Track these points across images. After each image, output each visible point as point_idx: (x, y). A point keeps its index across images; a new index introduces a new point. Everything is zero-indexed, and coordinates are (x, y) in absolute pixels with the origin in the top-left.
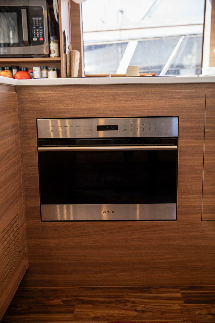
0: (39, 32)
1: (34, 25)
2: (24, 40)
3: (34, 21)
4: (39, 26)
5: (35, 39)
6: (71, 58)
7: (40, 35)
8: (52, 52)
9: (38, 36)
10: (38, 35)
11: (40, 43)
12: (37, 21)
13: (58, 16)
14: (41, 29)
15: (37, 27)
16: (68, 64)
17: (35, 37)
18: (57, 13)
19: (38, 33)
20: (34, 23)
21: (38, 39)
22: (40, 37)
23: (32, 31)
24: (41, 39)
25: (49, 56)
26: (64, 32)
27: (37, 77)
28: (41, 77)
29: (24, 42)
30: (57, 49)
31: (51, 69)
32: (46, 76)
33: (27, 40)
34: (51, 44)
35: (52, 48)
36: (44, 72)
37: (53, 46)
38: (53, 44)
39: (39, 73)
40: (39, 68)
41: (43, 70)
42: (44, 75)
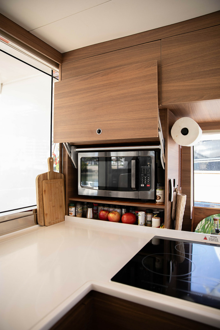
0: (147, 179)
1: (143, 173)
3: (143, 169)
4: (147, 174)
5: (142, 185)
6: (177, 202)
7: (147, 182)
8: (158, 198)
9: (145, 183)
10: (145, 181)
11: (147, 189)
12: (145, 169)
14: (148, 176)
15: (145, 175)
16: (173, 208)
17: (142, 183)
18: (164, 163)
19: (145, 179)
20: (143, 171)
21: (145, 185)
22: (147, 183)
23: (140, 178)
24: (148, 185)
25: (153, 201)
26: (170, 181)
27: (141, 223)
28: (145, 221)
29: (132, 188)
30: (163, 195)
31: (156, 214)
32: (150, 220)
33: (135, 187)
34: (158, 191)
35: (158, 194)
36: (149, 216)
37: (159, 192)
38: (159, 191)
39: (144, 218)
40: (143, 213)
41: (148, 214)
42: (149, 219)
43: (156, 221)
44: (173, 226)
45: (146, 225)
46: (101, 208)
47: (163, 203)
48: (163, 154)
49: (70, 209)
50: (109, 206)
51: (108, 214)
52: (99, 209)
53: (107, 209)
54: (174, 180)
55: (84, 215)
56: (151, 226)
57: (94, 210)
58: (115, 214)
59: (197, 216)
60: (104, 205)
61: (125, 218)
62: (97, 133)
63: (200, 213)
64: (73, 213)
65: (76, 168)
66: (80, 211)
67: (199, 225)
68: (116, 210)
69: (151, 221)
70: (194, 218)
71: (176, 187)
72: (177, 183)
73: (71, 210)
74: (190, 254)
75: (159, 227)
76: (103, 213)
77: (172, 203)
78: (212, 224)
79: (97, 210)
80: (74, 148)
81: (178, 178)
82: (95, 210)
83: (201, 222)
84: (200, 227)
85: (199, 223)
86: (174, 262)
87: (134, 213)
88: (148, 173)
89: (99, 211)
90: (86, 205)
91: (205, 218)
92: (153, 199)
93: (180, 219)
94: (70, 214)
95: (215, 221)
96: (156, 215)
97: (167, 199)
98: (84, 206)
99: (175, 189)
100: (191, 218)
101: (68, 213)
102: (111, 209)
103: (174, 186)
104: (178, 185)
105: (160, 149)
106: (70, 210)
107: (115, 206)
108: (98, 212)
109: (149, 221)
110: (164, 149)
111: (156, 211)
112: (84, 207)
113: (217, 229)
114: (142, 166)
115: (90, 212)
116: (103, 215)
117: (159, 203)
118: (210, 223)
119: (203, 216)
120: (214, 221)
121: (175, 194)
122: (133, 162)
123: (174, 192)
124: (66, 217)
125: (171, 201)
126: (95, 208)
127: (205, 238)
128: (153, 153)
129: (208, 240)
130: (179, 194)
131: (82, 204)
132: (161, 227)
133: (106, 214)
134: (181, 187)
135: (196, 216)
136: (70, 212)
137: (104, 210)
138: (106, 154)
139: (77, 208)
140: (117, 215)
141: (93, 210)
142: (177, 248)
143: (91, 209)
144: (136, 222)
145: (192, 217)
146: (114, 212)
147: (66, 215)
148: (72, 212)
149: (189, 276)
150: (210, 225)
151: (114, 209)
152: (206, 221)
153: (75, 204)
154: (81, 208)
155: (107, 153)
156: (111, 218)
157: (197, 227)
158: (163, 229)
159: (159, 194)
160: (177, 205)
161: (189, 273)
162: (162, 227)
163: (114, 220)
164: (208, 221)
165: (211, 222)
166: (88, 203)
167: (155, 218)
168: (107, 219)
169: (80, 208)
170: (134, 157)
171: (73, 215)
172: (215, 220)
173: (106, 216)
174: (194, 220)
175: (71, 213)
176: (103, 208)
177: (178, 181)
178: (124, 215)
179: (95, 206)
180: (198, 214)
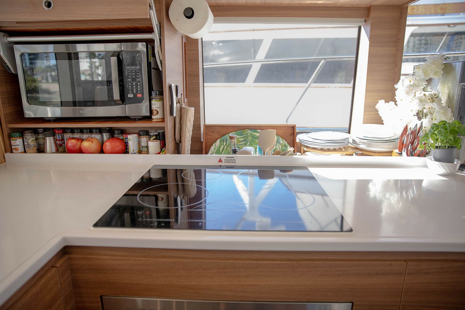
0: (137, 85)
1: (129, 77)
2: (115, 99)
3: (129, 71)
4: (136, 78)
5: (130, 96)
6: (182, 118)
7: (137, 90)
8: (155, 113)
9: (135, 92)
10: (135, 89)
11: (137, 100)
12: (133, 71)
13: (161, 63)
14: (139, 82)
15: (134, 80)
16: (177, 126)
17: (130, 92)
18: (160, 60)
19: (134, 87)
20: (129, 74)
21: (135, 95)
22: (137, 92)
23: (126, 84)
25: (148, 118)
26: (170, 87)
27: (133, 151)
28: (139, 148)
29: (115, 101)
30: (161, 108)
31: (154, 135)
32: (146, 145)
33: (119, 98)
34: (153, 102)
35: (154, 107)
36: (144, 139)
37: (156, 105)
38: (156, 102)
39: (136, 143)
40: (135, 136)
41: (142, 137)
42: (143, 144)
43: (154, 145)
44: (178, 150)
45: (140, 152)
46: (68, 136)
47: (163, 120)
48: (159, 46)
49: (12, 142)
50: (81, 131)
51: (81, 144)
52: (65, 138)
53: (78, 136)
54: (177, 87)
55: (41, 150)
56: (148, 153)
57: (57, 140)
58: (92, 142)
59: (210, 137)
60: (72, 131)
61: (108, 146)
62: (45, 8)
63: (213, 132)
64: (21, 148)
65: (13, 72)
66: (32, 144)
67: (212, 148)
68: (93, 136)
69: (147, 147)
70: (206, 140)
71: (179, 97)
72: (180, 91)
73: (14, 144)
74: (203, 180)
75: (159, 153)
76: (72, 143)
77: (175, 119)
78: (229, 145)
79: (63, 139)
80: (4, 36)
81: (182, 85)
82: (59, 140)
83: (214, 144)
84: (214, 151)
85: (212, 145)
86: (183, 198)
87: (121, 138)
88: (138, 76)
89: (65, 140)
90: (42, 133)
91: (219, 138)
92: (148, 114)
93: (186, 140)
94: (14, 151)
95: (232, 140)
96: (154, 137)
97: (167, 113)
98: (38, 135)
99: (179, 100)
100: (202, 140)
101: (10, 149)
102: (85, 136)
103: (177, 96)
104: (182, 94)
105: (154, 40)
106: (12, 144)
107: (91, 131)
108: (64, 143)
109: (144, 147)
110: (160, 40)
111: (153, 132)
112: (39, 137)
113: (234, 148)
114: (128, 65)
115: (49, 142)
116: (74, 146)
117: (157, 121)
118: (226, 145)
119: (217, 136)
120: (230, 140)
121: (179, 106)
122: (114, 60)
123: (176, 104)
124: (8, 155)
125: (173, 116)
126: (58, 137)
127: (220, 161)
128: (143, 45)
129: (224, 162)
130: (183, 106)
131: (35, 131)
132: (161, 153)
133: (77, 144)
134: (186, 98)
135: (208, 136)
136: (13, 147)
137: (73, 138)
138: (68, 48)
139: (26, 138)
140: (95, 142)
141: (55, 140)
142: (184, 176)
143: (52, 138)
144: (125, 151)
145: (204, 138)
146: (90, 139)
147: (6, 152)
148: (17, 147)
149: (203, 203)
150: (226, 147)
151: (90, 135)
152: (220, 142)
153: (22, 133)
154: (34, 138)
155: (70, 45)
156: (87, 148)
157: (210, 151)
158: (165, 155)
159: (156, 106)
160: (182, 122)
161: (203, 200)
162: (164, 153)
163: (91, 151)
164: (223, 141)
165: (228, 143)
166: (45, 130)
167: (153, 142)
168: (80, 151)
169: (31, 139)
170: (114, 52)
171: (19, 151)
172: (231, 138)
173: (78, 147)
174: (206, 142)
175: (15, 149)
176: (72, 135)
177: (183, 89)
178: (106, 141)
179: (59, 134)
180: (210, 133)
